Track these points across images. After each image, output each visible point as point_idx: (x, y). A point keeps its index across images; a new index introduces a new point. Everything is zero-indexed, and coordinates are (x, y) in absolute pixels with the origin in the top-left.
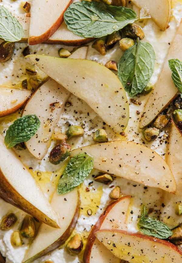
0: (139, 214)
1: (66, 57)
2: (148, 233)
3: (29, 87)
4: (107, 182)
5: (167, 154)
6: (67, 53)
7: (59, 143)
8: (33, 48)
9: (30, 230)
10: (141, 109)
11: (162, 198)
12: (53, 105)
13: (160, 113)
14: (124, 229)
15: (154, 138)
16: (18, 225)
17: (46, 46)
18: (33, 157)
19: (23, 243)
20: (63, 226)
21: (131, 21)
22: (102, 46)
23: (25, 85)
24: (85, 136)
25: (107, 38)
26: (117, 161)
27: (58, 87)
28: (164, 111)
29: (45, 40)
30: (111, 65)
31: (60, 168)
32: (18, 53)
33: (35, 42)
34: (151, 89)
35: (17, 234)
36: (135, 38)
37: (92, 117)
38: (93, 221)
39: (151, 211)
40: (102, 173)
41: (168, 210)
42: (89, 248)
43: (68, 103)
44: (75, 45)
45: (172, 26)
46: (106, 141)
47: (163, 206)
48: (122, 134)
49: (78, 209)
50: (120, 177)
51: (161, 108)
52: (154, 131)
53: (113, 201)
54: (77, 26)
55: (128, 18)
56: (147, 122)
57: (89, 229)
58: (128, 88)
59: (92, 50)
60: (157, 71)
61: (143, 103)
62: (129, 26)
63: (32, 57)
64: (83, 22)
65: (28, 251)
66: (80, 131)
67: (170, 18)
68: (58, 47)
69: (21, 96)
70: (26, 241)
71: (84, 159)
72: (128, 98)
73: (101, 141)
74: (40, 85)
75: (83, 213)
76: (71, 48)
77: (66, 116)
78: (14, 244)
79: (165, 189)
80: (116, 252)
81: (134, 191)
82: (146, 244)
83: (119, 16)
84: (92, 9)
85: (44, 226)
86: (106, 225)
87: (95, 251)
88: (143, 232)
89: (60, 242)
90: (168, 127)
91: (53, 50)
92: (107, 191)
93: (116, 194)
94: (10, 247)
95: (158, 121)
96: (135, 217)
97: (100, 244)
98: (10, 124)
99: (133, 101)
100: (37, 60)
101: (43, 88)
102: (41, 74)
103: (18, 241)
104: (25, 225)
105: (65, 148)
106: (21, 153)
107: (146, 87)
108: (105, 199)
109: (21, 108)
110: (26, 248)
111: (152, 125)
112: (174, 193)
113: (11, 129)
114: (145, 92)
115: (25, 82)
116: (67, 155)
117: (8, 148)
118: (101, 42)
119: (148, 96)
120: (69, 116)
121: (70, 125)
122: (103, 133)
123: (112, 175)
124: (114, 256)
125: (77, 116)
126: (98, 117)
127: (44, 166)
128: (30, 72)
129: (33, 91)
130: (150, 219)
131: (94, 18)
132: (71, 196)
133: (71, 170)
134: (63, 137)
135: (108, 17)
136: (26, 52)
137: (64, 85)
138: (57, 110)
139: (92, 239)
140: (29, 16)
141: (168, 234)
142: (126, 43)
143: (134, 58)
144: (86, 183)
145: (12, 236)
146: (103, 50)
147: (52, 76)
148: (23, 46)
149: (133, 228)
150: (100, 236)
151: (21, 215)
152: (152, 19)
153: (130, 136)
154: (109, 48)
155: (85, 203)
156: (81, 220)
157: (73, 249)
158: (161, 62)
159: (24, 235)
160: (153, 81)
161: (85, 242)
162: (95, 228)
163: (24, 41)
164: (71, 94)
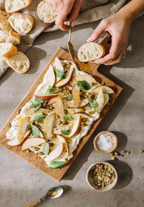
0: (69, 101)
1: (46, 133)
2: (72, 98)
3: (56, 136)
4: (66, 111)
5: (54, 103)
6: (45, 133)
7: (64, 124)
8: (47, 140)
9: (84, 120)
10: (48, 113)
11: (63, 99)
12: (57, 130)
13: (47, 109)
14: (74, 102)
15: (52, 107)
16: (85, 123)
17: (45, 138)
18: (70, 128)
19: (88, 120)
20: (80, 114)
21: (31, 124)
22: (39, 127)
23: (56, 137)
24: (59, 120)
25: (37, 127)
26: (61, 111)
27: (53, 131)
28: (46, 108)
29: (44, 138)
30: (42, 123)
31: (69, 121)
32: (50, 142)
33: (46, 140)
34: (43, 113)
35: (87, 122)
36: (34, 122)
37: (55, 121)
38: (76, 109)
39: (67, 99)
40: (65, 113)
41: (65, 96)
42: (82, 107)
43: (55, 127)
44: (42, 132)
45: (28, 116)
46: (58, 116)
47: (65, 98)
48: (55, 113)
49: (75, 113)
50: (64, 109)
51: (45, 109)
52: (51, 108)
53: (69, 108)
54: (38, 134)
55: (31, 125)
56: (50, 110)
57: (78, 109)
58: (45, 117)
59: (41, 128)
60: (38, 114)
61: (46, 113)
62: (33, 124)
63: (49, 139)
64: (36, 133)
65: (89, 118)
66: (59, 122)
67: (26, 117)
68: (44, 135)
69: (58, 137)
70: (87, 120)
71: (64, 118)
72: (47, 116)
73: (59, 117)
74: (54, 134)
75: (76, 112)
76: (43, 133)
77: (58, 126)
78: (89, 121)
79: (61, 100)
80: (79, 102)
81: (65, 105)
82: (74, 97)
83: (31, 127)
84: (33, 133)
85: (82, 118)
86: (75, 106)
87: (81, 106)
88: (72, 99)
89: (84, 113)
90: (48, 106)
91: (45, 136)
92: (68, 110)
93: (68, 108)
94: (90, 122)
95: (48, 108)
96: (70, 102)
97: (79, 106)
98: (65, 136)
99: (47, 115)
100: (49, 137)
101: (54, 133)
102: (52, 135)
103: (88, 121)
104: (84, 122)
105: (64, 122)
106: (70, 130)
107: (43, 114)
108: (70, 109)
109: (61, 135)
110: (89, 119)
111: (50, 109)
112: (61, 98)
113: (66, 135)
114: (44, 114)
115: (55, 138)
116: (65, 121)
117: (70, 133)
118: (38, 127)
119: (45, 113)
120: (57, 125)
121: (59, 124)
122: (57, 117)
123: (64, 111)
124: (80, 102)
125: (56, 124)
126: (54, 120)
127: (70, 125)
128: (53, 137)
129: (56, 135)
130: (69, 99)
131: (34, 132)
132: (73, 116)
133: (68, 119)
134: (62, 124)
135: (33, 129)
136: (49, 141)
137: (51, 130)
138: (57, 128)
139: (79, 108)
140: (41, 144)
141: (70, 94)
142: (36, 123)
143: (39, 119)
144: (69, 115)
145: (87, 123)
146: (40, 126)
147: (51, 133)
148: (48, 142)
149: (73, 101)
150: (78, 107)
151: (82, 123)
152: (28, 121)
153: (54, 112)
154: (39, 125)
155: (73, 113)
156: (77, 112)
157: (84, 110)
158: (36, 114)
159: (86, 120)
160: (41, 114)
161: (81, 108)
162: (77, 108)
163: (47, 142)
164: (52, 127)
